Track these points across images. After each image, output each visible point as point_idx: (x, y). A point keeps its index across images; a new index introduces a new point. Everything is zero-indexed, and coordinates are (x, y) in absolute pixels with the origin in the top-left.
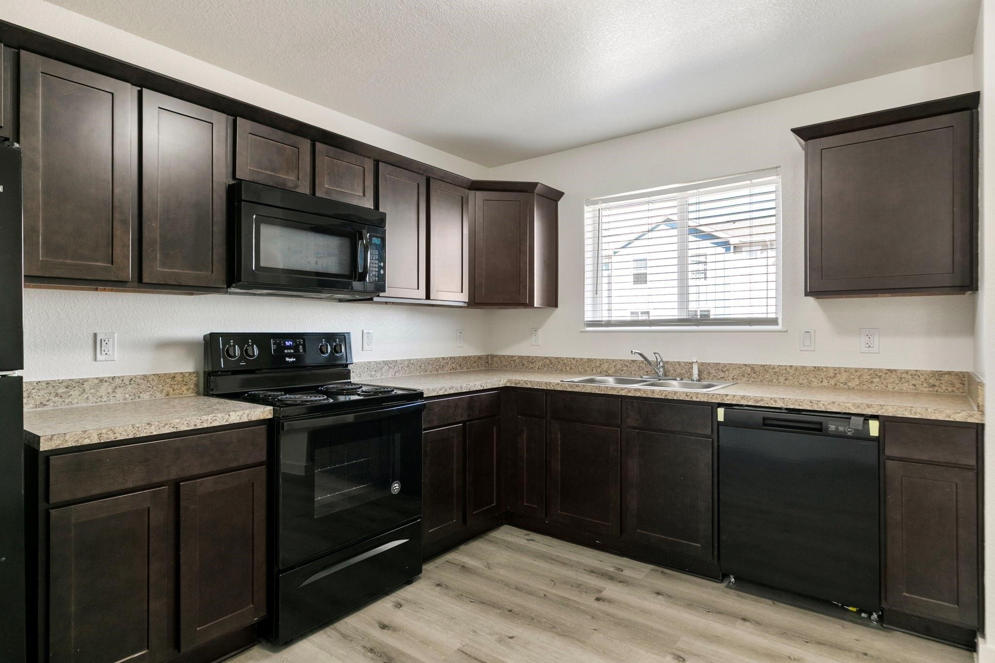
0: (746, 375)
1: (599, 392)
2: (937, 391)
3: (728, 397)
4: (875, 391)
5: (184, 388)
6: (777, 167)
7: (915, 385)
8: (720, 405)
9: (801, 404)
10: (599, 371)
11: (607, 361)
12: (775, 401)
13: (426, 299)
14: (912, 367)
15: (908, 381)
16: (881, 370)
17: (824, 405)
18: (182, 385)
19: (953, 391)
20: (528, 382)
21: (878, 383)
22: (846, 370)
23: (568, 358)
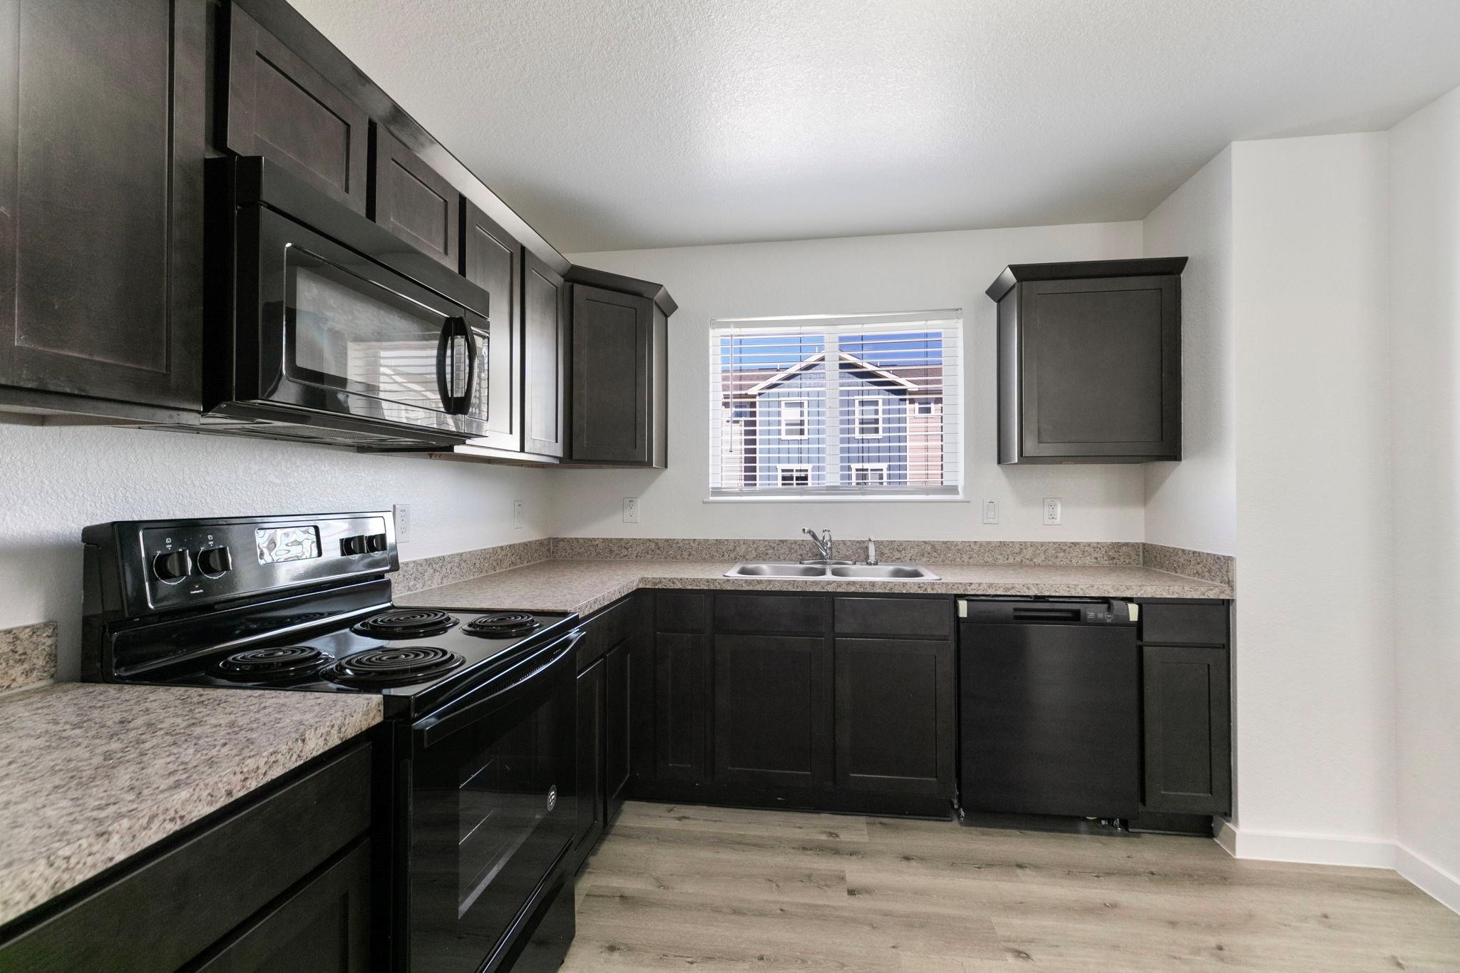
0: (926, 555)
1: (794, 590)
2: (1116, 564)
3: (973, 587)
4: (1060, 566)
5: (17, 671)
6: (957, 310)
7: (1096, 559)
8: (962, 596)
9: (1057, 590)
10: (732, 556)
11: (745, 542)
12: (1028, 588)
13: (520, 452)
14: (1094, 540)
15: (1090, 555)
16: (1065, 544)
17: (1082, 589)
18: (11, 662)
19: (1130, 563)
20: (675, 580)
21: (1062, 557)
22: (1032, 544)
23: (685, 540)
